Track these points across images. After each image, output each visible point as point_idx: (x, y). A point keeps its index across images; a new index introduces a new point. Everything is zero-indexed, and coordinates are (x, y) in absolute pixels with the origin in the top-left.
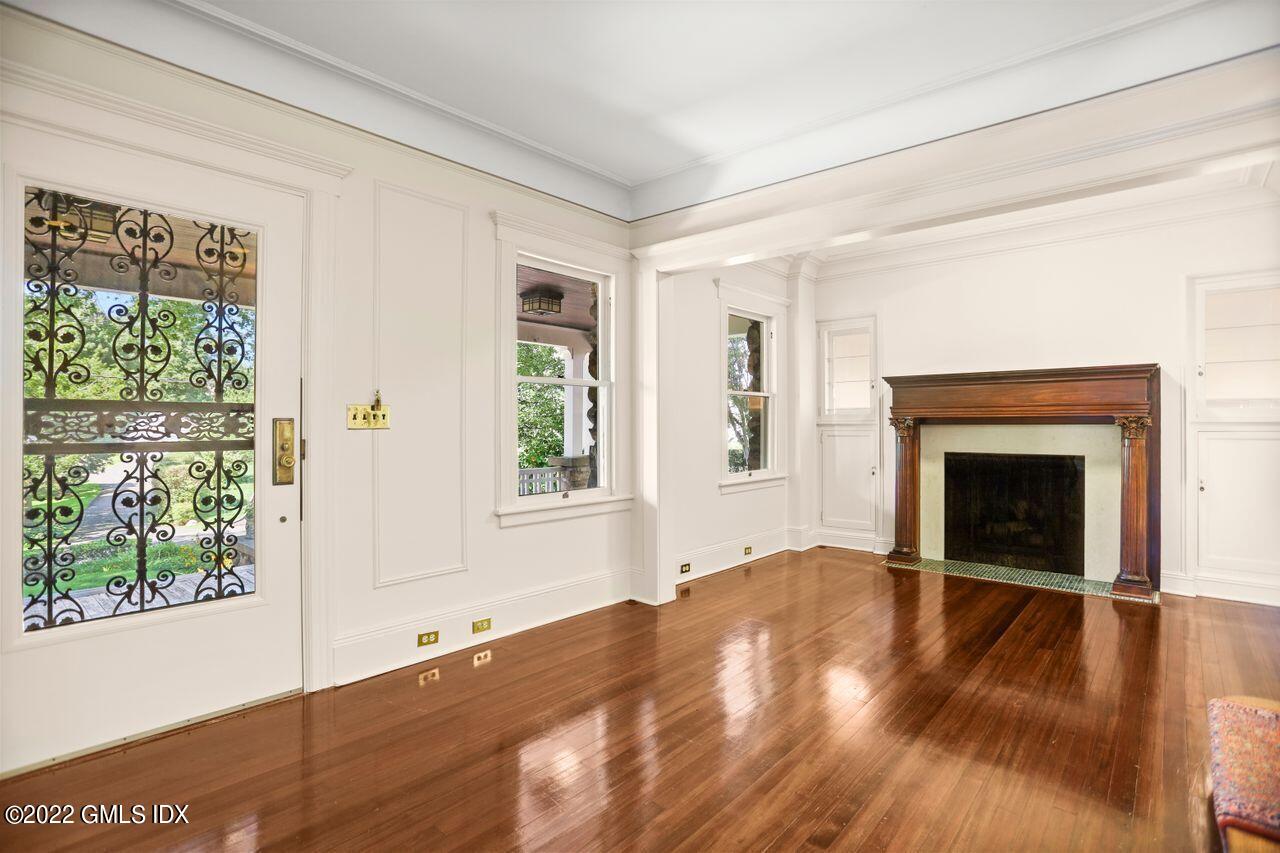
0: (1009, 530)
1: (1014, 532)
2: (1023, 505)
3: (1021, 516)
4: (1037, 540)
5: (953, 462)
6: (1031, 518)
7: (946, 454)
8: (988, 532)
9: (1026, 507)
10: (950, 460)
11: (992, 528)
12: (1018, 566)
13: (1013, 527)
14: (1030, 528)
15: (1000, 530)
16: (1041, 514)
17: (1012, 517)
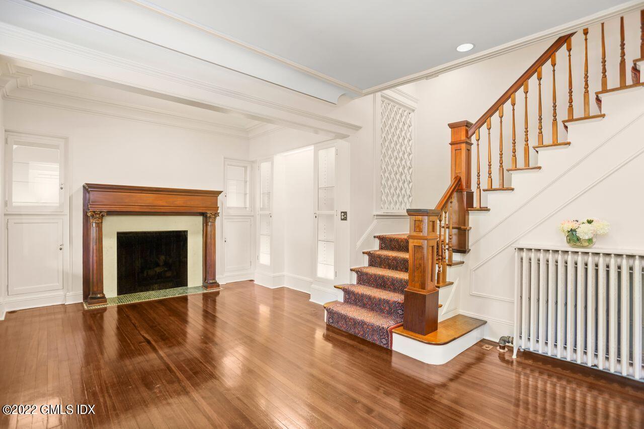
0: (156, 272)
1: (158, 272)
2: (163, 258)
3: (161, 264)
4: (169, 274)
5: (124, 238)
6: (166, 264)
7: (119, 234)
8: (145, 275)
9: (164, 259)
10: (122, 237)
11: (147, 272)
12: (160, 289)
13: (158, 270)
14: (166, 269)
15: (151, 273)
16: (170, 261)
17: (158, 265)
